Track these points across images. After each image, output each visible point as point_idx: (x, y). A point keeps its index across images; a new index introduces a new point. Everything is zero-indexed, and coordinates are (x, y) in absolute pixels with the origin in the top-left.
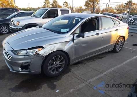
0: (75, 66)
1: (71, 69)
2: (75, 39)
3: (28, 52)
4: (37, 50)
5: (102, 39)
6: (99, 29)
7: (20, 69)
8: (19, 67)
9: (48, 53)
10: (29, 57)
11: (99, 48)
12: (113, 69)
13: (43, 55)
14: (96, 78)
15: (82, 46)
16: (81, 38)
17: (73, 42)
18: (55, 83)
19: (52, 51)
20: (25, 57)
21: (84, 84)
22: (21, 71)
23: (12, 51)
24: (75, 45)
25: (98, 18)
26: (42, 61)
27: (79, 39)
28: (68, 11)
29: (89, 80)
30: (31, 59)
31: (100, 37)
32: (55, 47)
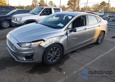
0: (72, 54)
1: (69, 56)
2: (68, 34)
3: (31, 44)
4: (39, 42)
5: (89, 33)
6: (86, 25)
7: (24, 59)
8: (24, 57)
9: (48, 45)
10: (33, 48)
11: (86, 41)
12: (101, 56)
13: (44, 47)
14: (90, 63)
15: (73, 39)
16: (73, 33)
17: (67, 36)
18: (60, 67)
19: (51, 44)
20: (30, 48)
21: (82, 68)
22: (25, 60)
23: (18, 44)
24: (68, 38)
25: (85, 16)
26: (43, 52)
27: (71, 33)
28: (60, 9)
29: (86, 65)
30: (34, 50)
31: (87, 32)
32: (53, 40)
